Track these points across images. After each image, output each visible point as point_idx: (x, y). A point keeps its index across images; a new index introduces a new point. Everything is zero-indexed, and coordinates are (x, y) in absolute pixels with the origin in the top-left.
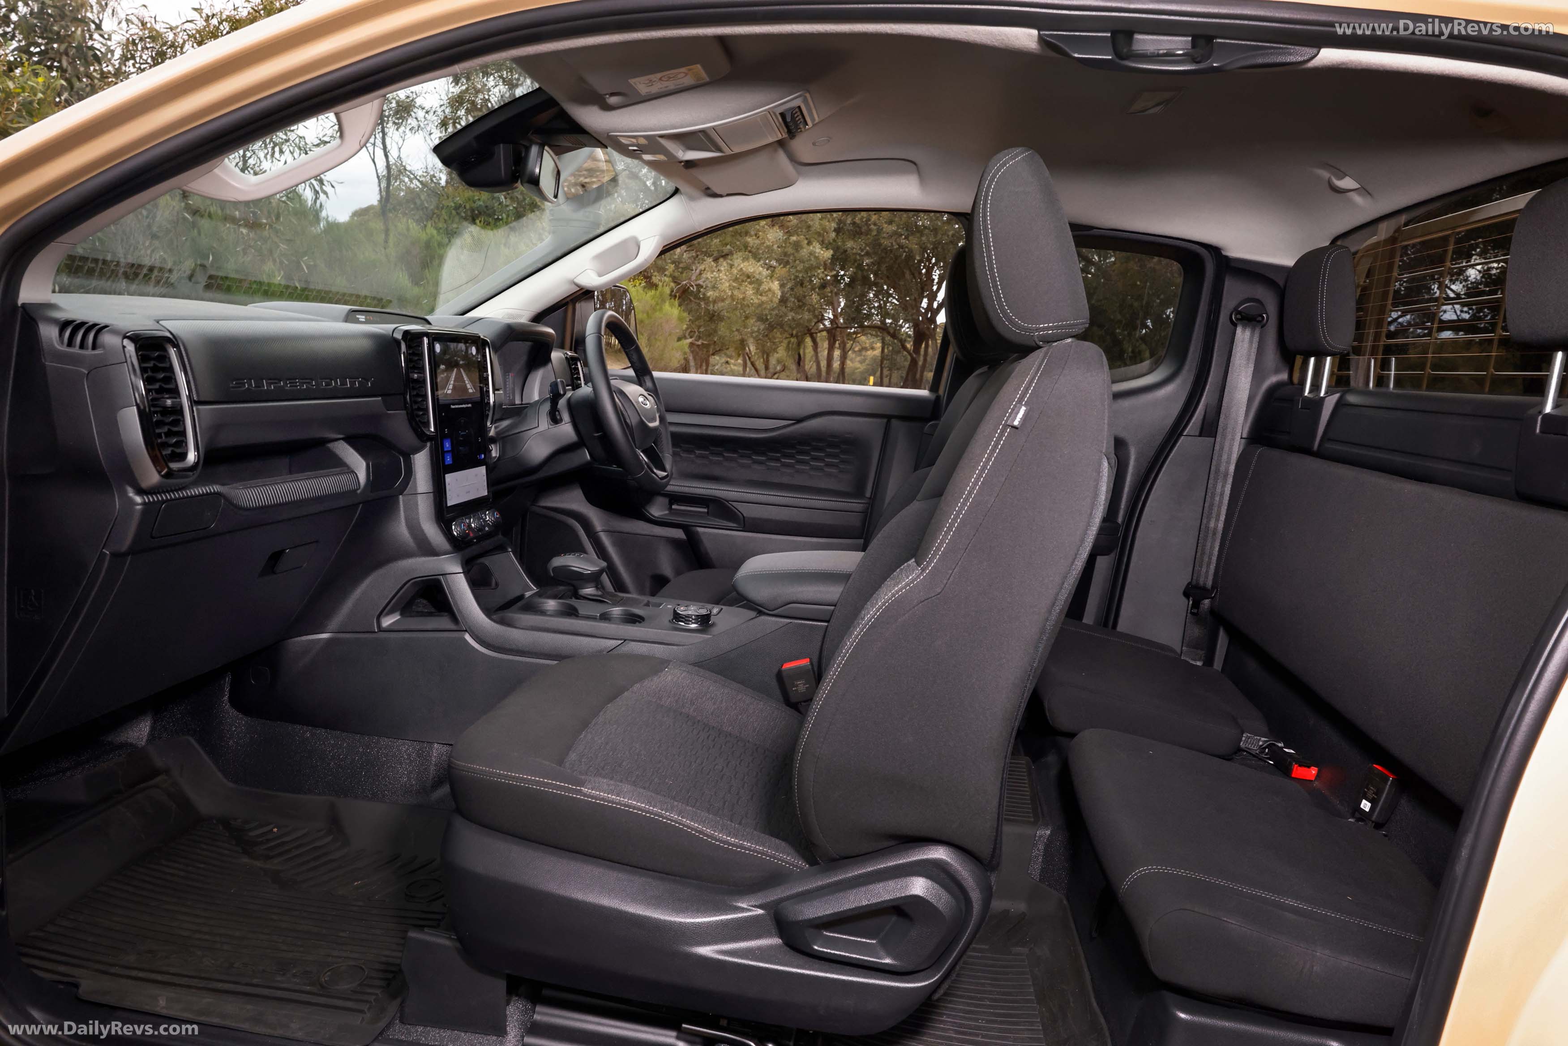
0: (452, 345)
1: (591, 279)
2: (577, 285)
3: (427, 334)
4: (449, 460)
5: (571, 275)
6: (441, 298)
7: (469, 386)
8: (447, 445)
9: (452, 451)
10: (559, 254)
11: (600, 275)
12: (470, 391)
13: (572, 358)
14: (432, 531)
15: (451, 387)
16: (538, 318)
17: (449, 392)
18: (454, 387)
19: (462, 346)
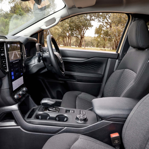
0: (13, 45)
1: (44, 27)
2: (41, 29)
3: (5, 42)
4: (13, 78)
5: (40, 26)
6: (9, 31)
7: (18, 56)
8: (13, 74)
9: (14, 75)
10: (37, 21)
11: (46, 26)
12: (18, 57)
13: (40, 45)
14: (9, 99)
15: (13, 57)
16: (32, 36)
17: (13, 58)
18: (14, 57)
19: (16, 45)
